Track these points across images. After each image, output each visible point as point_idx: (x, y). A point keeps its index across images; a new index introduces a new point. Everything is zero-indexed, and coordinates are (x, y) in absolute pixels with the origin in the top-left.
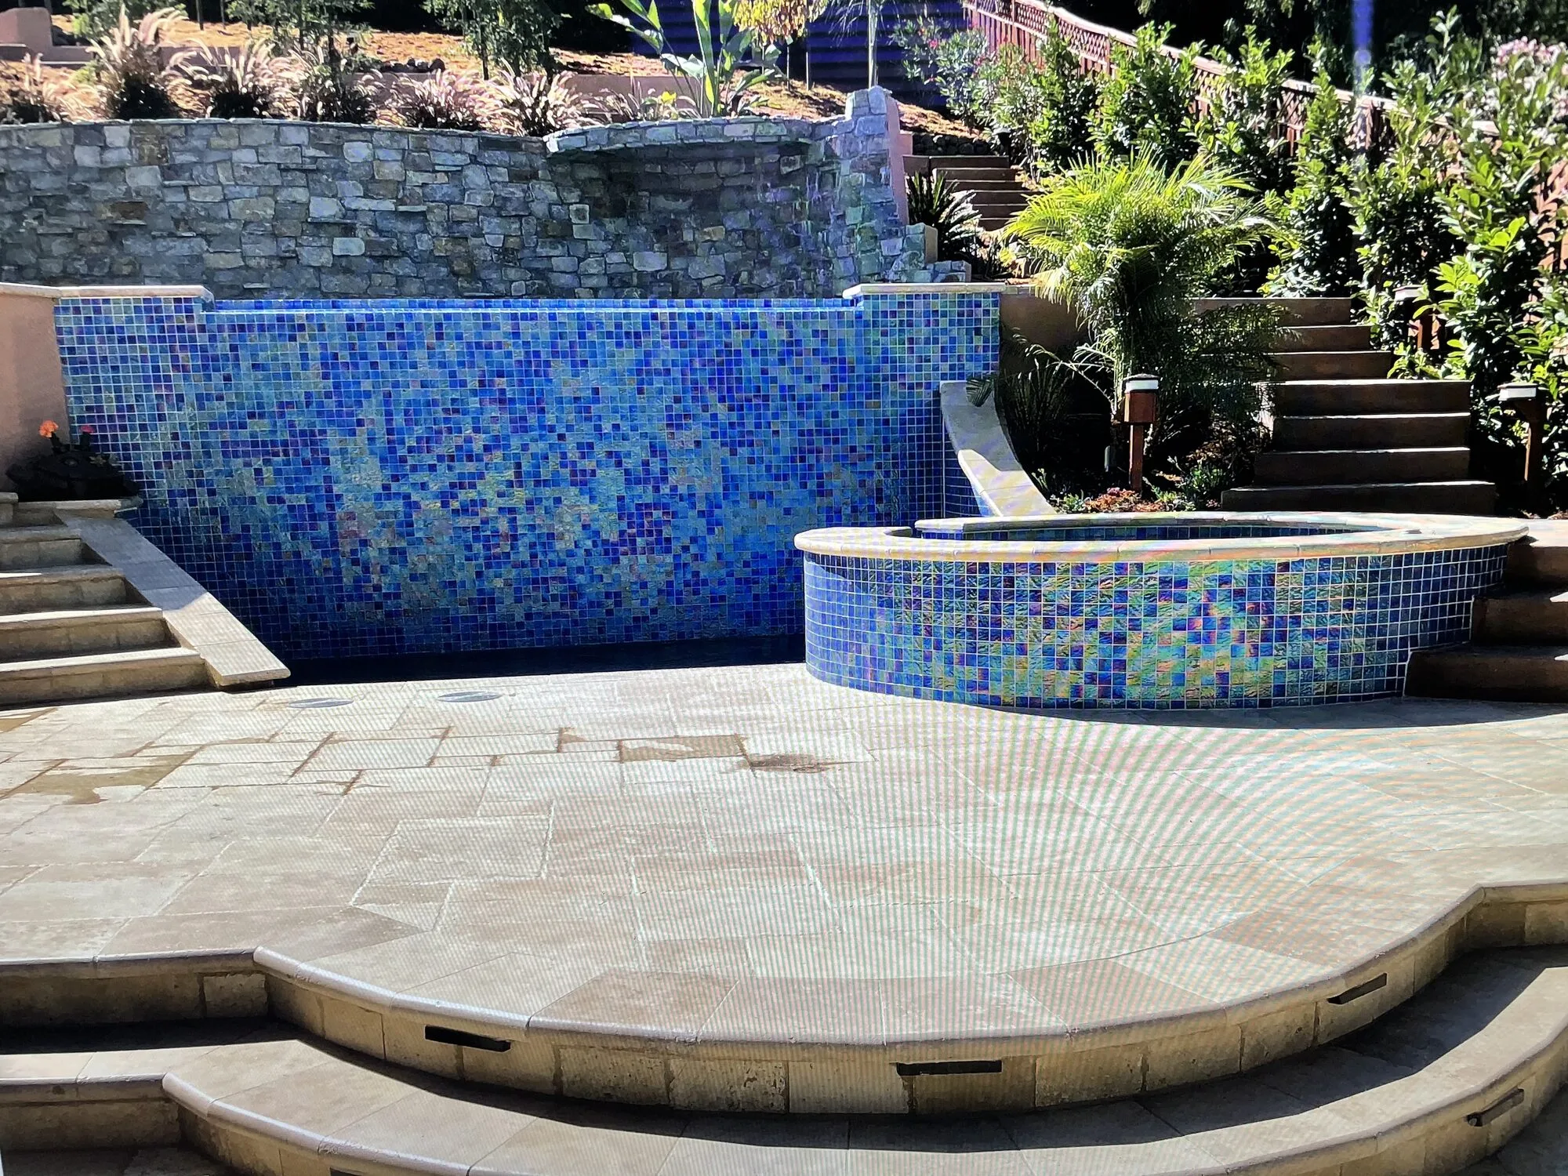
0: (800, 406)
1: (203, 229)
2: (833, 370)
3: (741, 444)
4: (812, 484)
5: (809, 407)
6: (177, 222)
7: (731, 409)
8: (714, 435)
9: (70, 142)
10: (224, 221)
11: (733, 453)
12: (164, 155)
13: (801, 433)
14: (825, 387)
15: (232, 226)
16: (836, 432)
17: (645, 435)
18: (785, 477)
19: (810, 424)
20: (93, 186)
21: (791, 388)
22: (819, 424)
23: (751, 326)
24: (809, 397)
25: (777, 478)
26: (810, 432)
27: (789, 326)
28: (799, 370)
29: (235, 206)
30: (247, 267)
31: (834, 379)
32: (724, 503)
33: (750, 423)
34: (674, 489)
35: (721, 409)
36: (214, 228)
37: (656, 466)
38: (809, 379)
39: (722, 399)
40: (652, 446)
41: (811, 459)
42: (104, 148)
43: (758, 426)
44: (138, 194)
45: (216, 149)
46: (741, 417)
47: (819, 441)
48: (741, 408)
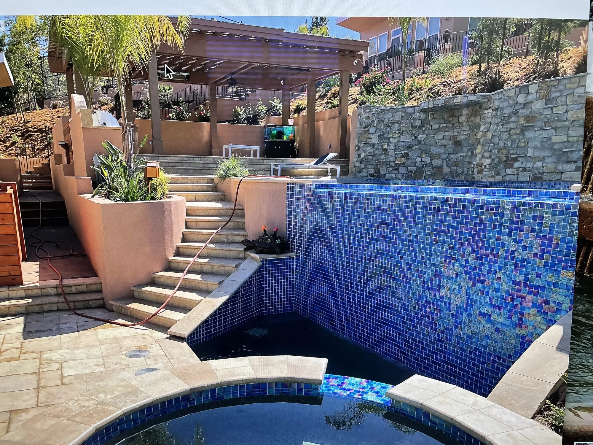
0: (516, 265)
1: (554, 126)
2: (543, 244)
3: (478, 281)
4: (515, 318)
5: (522, 266)
6: (545, 123)
7: (477, 259)
8: (466, 272)
9: (517, 94)
10: (564, 121)
11: (474, 285)
12: (548, 94)
13: (514, 283)
14: (535, 255)
15: (566, 123)
16: (537, 287)
17: (433, 265)
18: (500, 308)
19: (520, 278)
20: (521, 111)
21: (513, 252)
22: (526, 279)
23: (495, 208)
24: (523, 260)
25: (495, 307)
26: (519, 283)
27: (518, 211)
28: (520, 241)
29: (570, 114)
30: (568, 141)
31: (543, 251)
32: (464, 313)
33: (485, 269)
34: (442, 297)
35: (471, 258)
36: (559, 124)
37: (436, 282)
38: (525, 248)
39: (473, 252)
40: (436, 271)
41: (517, 302)
42: (528, 94)
43: (489, 272)
44: (534, 112)
45: (568, 89)
46: (481, 265)
47: (524, 292)
48: (482, 259)
